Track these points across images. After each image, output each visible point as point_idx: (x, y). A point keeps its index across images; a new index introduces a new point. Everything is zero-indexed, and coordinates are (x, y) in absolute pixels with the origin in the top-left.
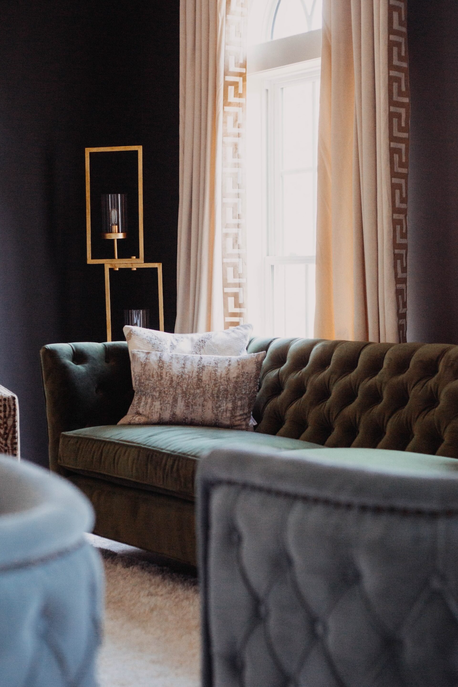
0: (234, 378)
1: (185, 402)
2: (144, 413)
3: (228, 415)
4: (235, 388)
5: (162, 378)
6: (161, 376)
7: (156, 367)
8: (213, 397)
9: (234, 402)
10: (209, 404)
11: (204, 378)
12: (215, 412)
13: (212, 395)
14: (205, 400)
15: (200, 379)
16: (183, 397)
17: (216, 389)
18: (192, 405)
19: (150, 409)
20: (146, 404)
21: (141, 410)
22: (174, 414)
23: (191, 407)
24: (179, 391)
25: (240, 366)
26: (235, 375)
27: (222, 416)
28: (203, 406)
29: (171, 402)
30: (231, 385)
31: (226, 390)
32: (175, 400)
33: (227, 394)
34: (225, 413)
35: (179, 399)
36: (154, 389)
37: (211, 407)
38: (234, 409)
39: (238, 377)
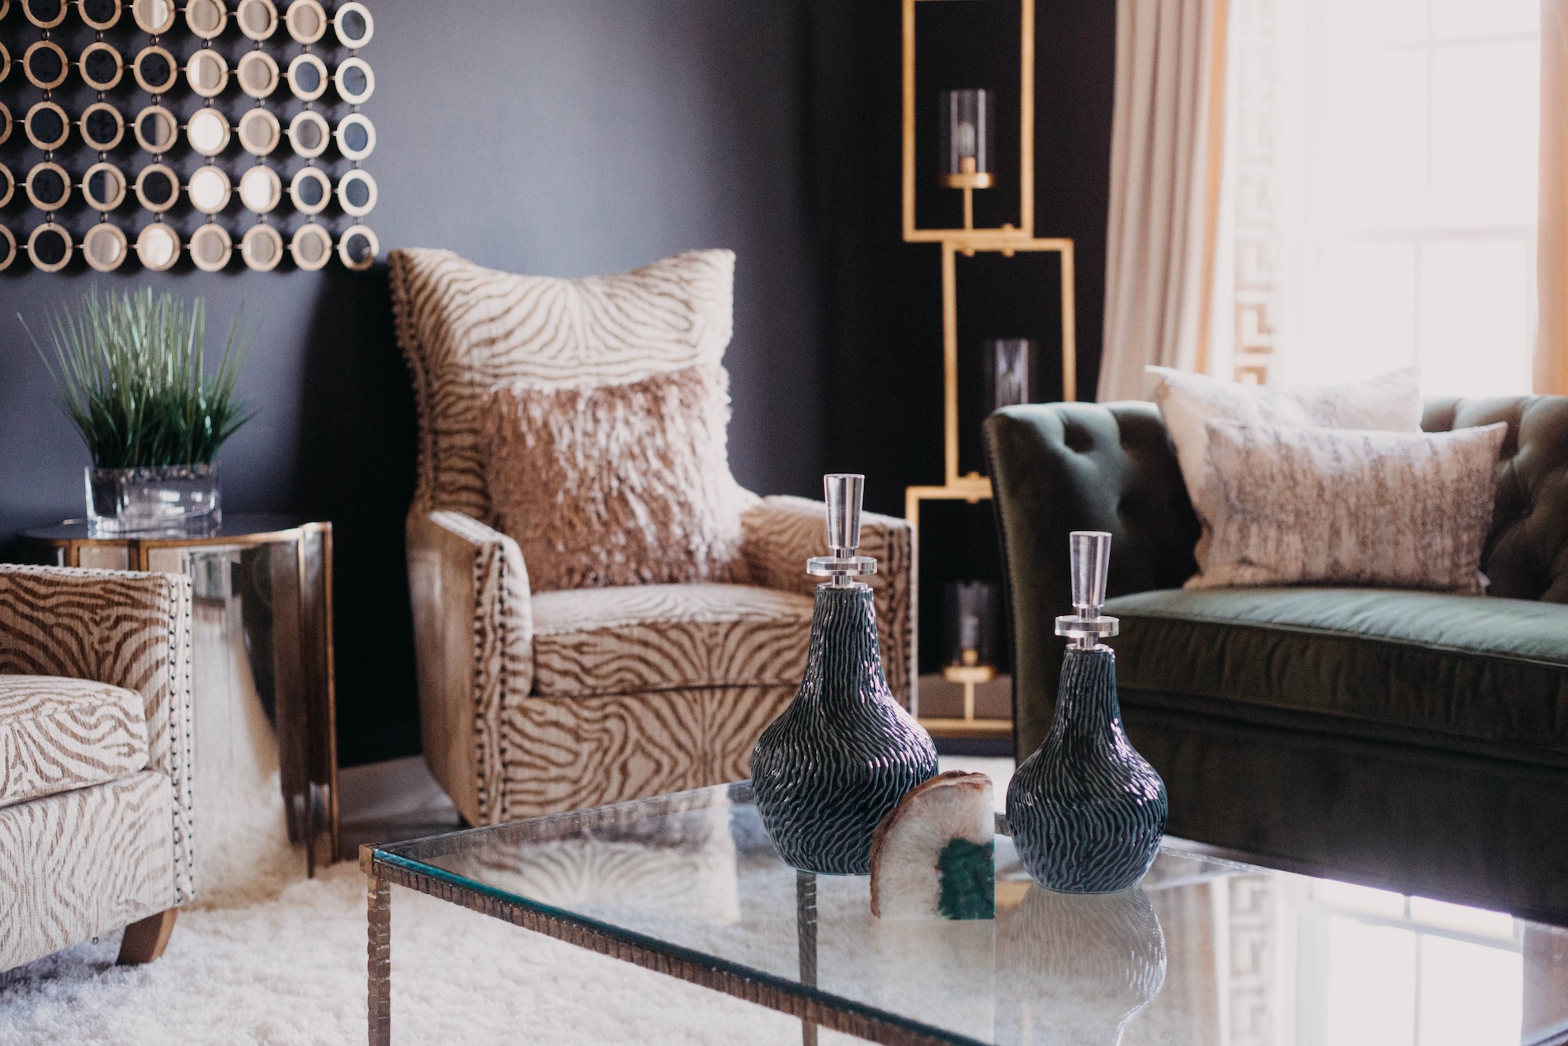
0: (1453, 482)
1: (1358, 536)
2: (1264, 560)
3: (1447, 563)
4: (1457, 505)
5: (1296, 483)
6: (1293, 478)
7: (1275, 458)
8: (1415, 524)
9: (1456, 538)
10: (1408, 541)
11: (1390, 483)
12: (1421, 556)
13: (1413, 519)
14: (1399, 531)
15: (1381, 485)
16: (1351, 525)
17: (1420, 506)
18: (1373, 543)
19: (1277, 551)
20: (1266, 539)
21: (1252, 554)
22: (1336, 562)
23: (1370, 546)
24: (1341, 511)
25: (1461, 457)
26: (1454, 476)
27: (1435, 566)
28: (1397, 543)
29: (1326, 536)
30: (1449, 498)
31: (1438, 508)
32: (1335, 532)
33: (1442, 519)
34: (1439, 561)
35: (1345, 529)
36: (1282, 507)
37: (1412, 547)
38: (1457, 550)
39: (1460, 480)
